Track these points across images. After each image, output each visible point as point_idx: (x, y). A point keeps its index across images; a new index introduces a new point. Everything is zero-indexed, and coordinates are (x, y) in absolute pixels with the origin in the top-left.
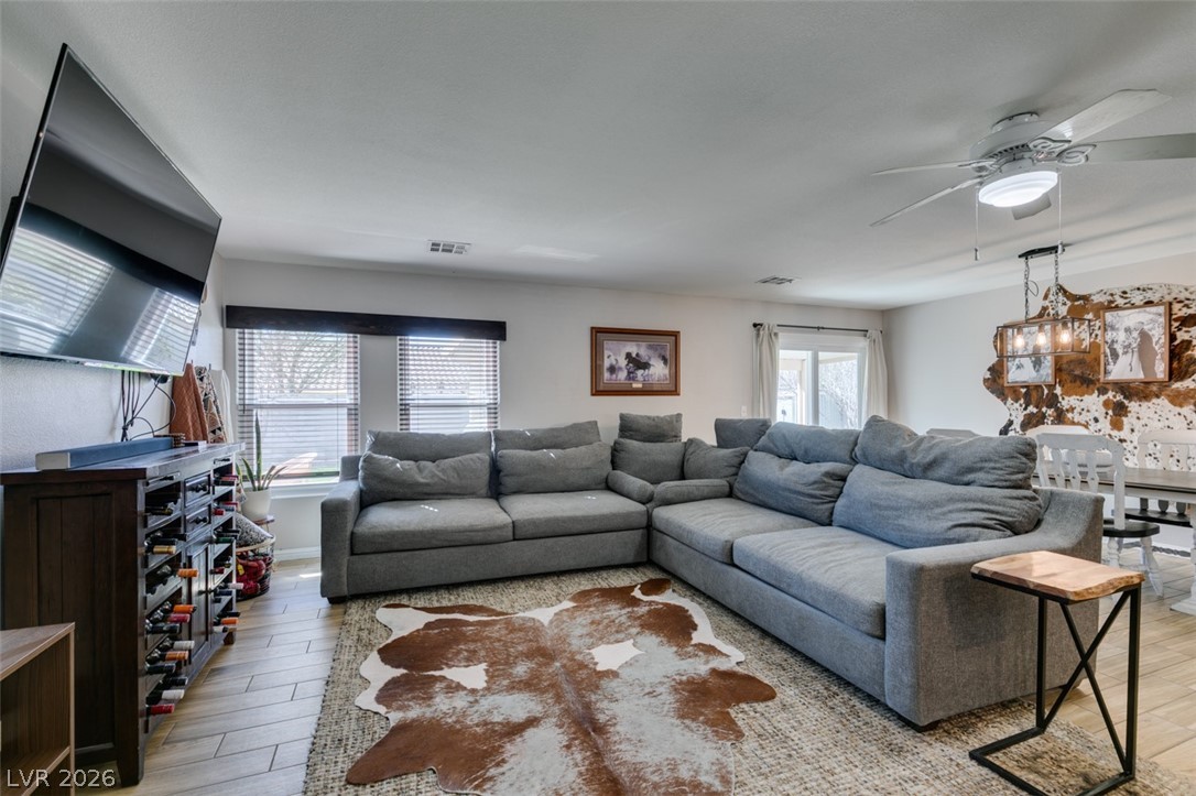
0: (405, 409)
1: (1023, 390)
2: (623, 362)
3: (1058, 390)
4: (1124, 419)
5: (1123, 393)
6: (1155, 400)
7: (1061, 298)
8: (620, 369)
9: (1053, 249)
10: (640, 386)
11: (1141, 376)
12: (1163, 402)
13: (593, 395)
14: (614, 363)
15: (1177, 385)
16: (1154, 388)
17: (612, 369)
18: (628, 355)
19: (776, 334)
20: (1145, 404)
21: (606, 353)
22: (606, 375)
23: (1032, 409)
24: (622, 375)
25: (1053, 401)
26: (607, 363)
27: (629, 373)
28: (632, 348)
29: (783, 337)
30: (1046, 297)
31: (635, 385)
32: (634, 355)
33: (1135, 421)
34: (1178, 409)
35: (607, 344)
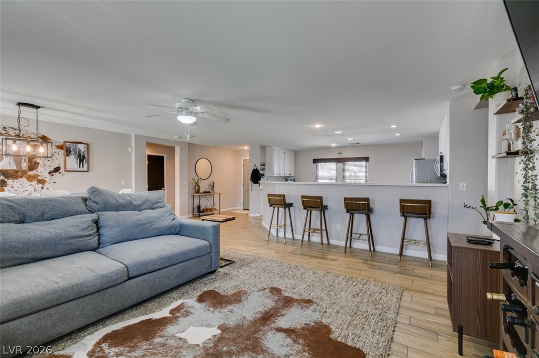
4: (5, 188)
5: (4, 176)
6: (20, 179)
9: (38, 107)
11: (15, 168)
12: (24, 180)
15: (30, 173)
16: (20, 174)
20: (16, 181)
33: (10, 189)
34: (30, 183)
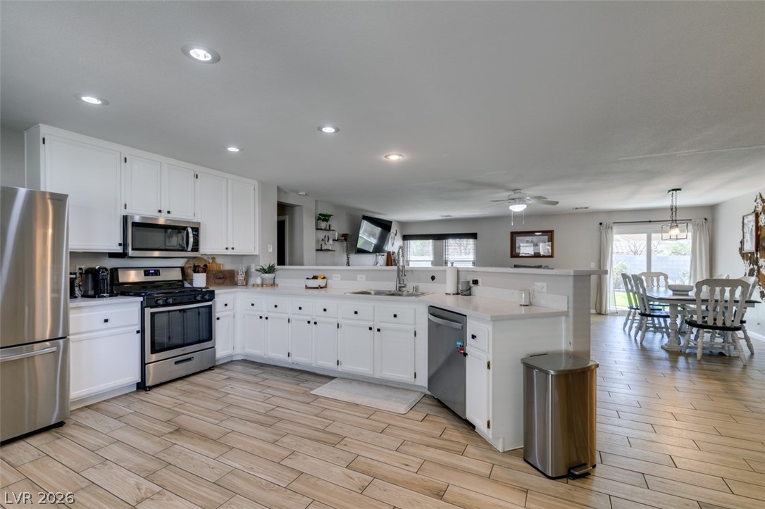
0: (446, 262)
1: (749, 255)
3: (758, 256)
7: (759, 201)
13: (511, 257)
19: (612, 228)
22: (517, 250)
23: (752, 266)
25: (756, 262)
26: (517, 245)
28: (529, 239)
29: (615, 229)
30: (755, 201)
32: (530, 242)
35: (517, 238)
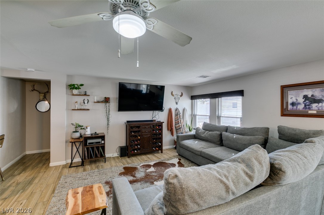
0: (219, 117)
2: (301, 100)
8: (299, 104)
10: (315, 112)
13: (282, 116)
14: (295, 101)
17: (293, 104)
18: (305, 97)
21: (290, 97)
22: (290, 107)
24: (301, 107)
26: (290, 101)
27: (305, 105)
28: (309, 93)
31: (310, 112)
32: (310, 96)
35: (290, 92)
